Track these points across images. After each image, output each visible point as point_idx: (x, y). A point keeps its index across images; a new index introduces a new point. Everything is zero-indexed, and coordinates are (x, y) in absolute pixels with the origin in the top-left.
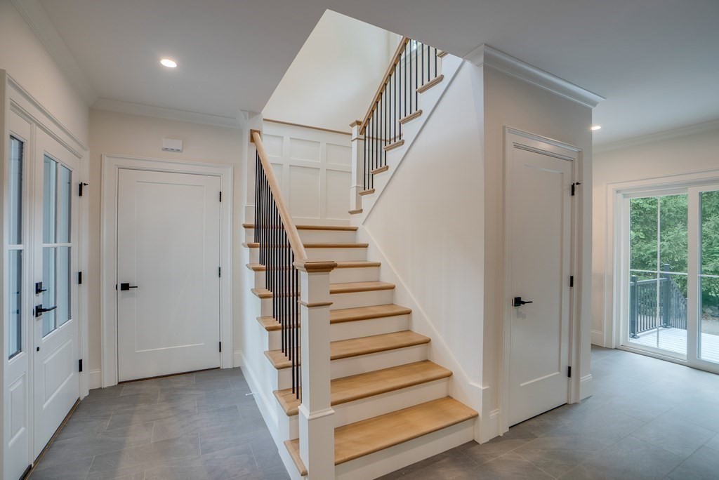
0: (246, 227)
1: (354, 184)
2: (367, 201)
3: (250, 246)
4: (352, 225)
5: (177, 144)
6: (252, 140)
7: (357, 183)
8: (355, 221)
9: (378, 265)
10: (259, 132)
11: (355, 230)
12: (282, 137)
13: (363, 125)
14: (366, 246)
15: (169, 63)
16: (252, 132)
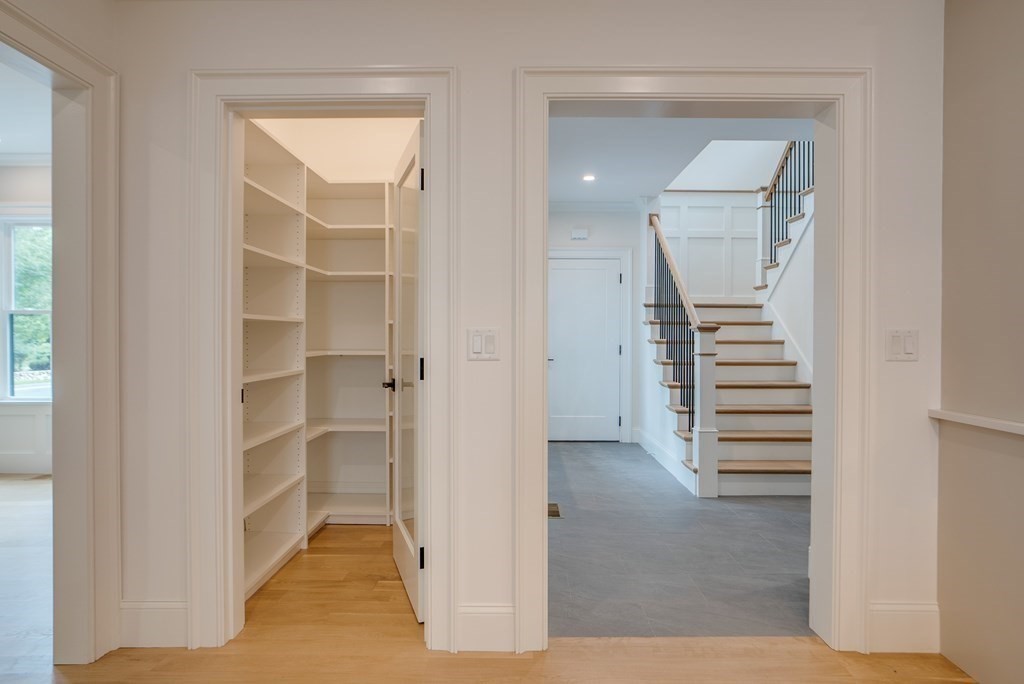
0: (646, 306)
1: (760, 257)
2: (773, 275)
3: (652, 323)
4: (757, 302)
5: (583, 233)
6: (651, 223)
7: (764, 255)
8: (760, 298)
9: (782, 343)
10: (657, 216)
11: (760, 307)
12: (679, 207)
13: (769, 191)
14: (770, 324)
15: (589, 178)
16: (651, 216)
